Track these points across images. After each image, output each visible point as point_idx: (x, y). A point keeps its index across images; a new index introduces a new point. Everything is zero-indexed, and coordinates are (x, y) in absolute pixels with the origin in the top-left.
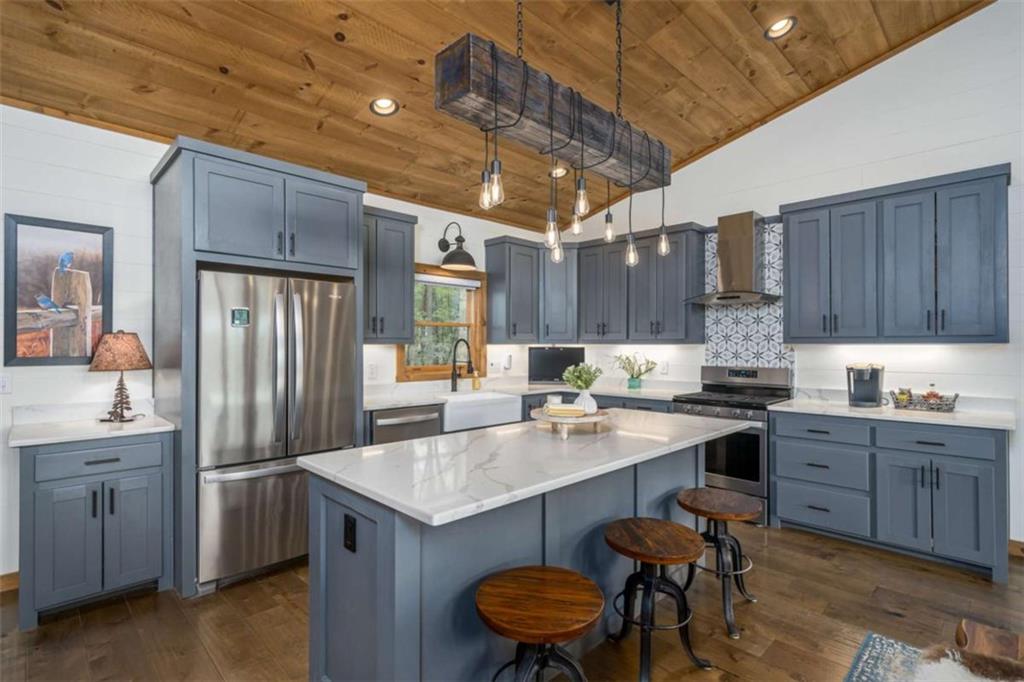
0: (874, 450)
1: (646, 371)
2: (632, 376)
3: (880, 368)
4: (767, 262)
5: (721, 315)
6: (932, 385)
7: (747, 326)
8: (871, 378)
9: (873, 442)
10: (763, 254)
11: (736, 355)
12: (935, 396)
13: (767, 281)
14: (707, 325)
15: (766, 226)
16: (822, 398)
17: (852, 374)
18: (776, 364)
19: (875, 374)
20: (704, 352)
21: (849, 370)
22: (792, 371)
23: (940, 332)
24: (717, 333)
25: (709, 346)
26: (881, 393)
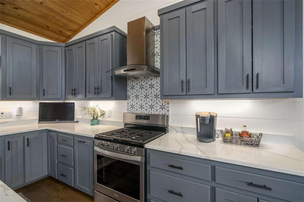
0: (214, 184)
1: (101, 116)
2: (94, 118)
3: (214, 115)
4: (156, 53)
5: (134, 84)
6: (245, 126)
7: (146, 90)
8: (210, 122)
9: (214, 178)
10: (154, 48)
11: (141, 107)
12: (247, 133)
13: (156, 63)
14: (128, 89)
15: (156, 31)
16: (183, 132)
17: (198, 119)
18: (160, 112)
19: (212, 119)
20: (126, 105)
21: (197, 116)
22: (168, 116)
23: (255, 91)
24: (132, 94)
25: (129, 101)
26: (215, 131)
